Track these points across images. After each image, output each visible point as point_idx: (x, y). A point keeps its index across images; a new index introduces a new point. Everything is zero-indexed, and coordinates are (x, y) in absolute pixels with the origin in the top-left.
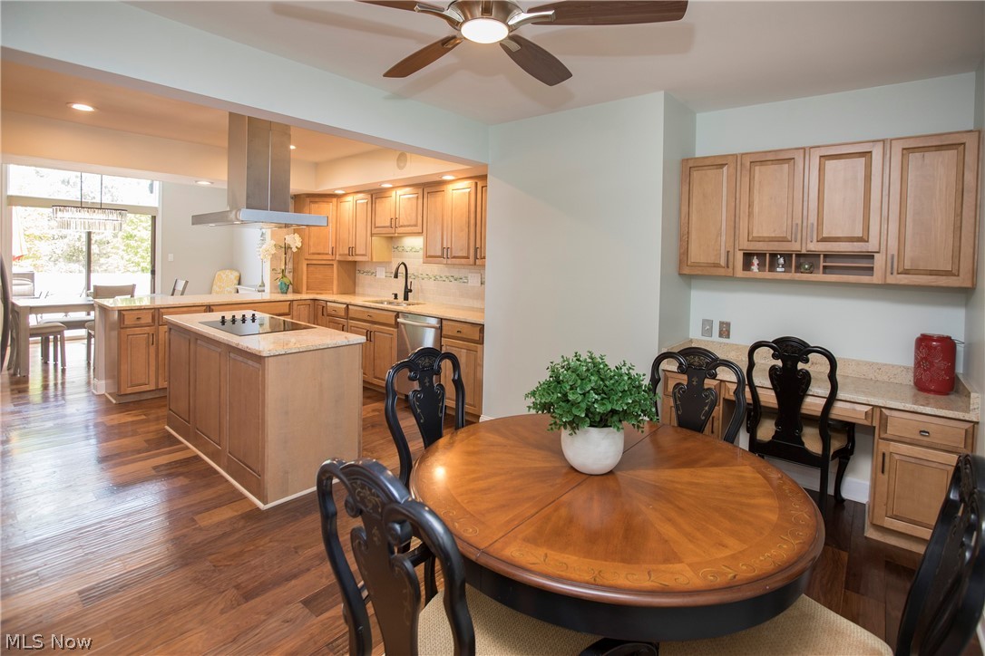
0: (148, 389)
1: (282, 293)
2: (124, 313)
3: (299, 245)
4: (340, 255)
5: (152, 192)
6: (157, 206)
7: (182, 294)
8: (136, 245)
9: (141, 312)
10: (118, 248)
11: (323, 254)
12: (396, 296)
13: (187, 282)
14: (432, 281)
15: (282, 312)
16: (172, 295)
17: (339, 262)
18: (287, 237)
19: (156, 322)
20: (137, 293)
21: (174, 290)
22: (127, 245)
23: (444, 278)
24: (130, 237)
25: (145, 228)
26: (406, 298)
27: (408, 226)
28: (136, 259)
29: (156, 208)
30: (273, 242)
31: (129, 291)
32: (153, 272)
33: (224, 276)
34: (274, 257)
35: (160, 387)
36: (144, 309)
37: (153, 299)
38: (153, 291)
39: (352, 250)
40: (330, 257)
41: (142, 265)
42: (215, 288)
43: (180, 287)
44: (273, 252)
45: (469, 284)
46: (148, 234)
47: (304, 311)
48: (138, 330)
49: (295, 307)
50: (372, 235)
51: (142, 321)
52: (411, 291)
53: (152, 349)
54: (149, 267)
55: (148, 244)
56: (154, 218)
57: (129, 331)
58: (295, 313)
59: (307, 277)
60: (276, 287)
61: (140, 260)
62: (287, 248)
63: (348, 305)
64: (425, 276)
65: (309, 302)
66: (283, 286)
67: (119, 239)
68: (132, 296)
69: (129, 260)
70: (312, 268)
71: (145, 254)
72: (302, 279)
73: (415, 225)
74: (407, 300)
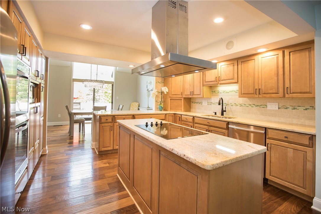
0: (110, 149)
1: (160, 110)
2: (101, 117)
3: (167, 91)
4: (185, 95)
5: (112, 77)
6: (114, 81)
7: (121, 110)
8: (107, 95)
9: (108, 117)
10: (103, 96)
11: (177, 95)
12: (216, 113)
13: (123, 106)
14: (238, 107)
15: (162, 118)
16: (118, 110)
17: (184, 98)
18: (162, 88)
19: (113, 121)
20: (107, 109)
21: (119, 108)
22: (105, 95)
23: (248, 105)
24: (106, 92)
25: (110, 90)
26: (222, 114)
27: (227, 80)
28: (108, 99)
29: (113, 82)
30: (156, 90)
31: (105, 108)
32: (112, 103)
33: (134, 104)
34: (157, 96)
35: (114, 148)
36: (109, 116)
37: (112, 111)
38: (112, 109)
39: (192, 93)
40: (180, 96)
41: (109, 101)
42: (131, 108)
43: (121, 107)
44: (156, 94)
45: (268, 108)
46: (111, 92)
47: (171, 118)
48: (106, 124)
49: (167, 116)
50: (203, 85)
51: (108, 121)
52: (225, 111)
53: (112, 132)
54: (111, 102)
55: (111, 95)
56: (113, 85)
57: (103, 125)
58: (167, 119)
59: (170, 104)
60: (157, 108)
61: (109, 99)
62: (162, 93)
63: (194, 117)
64: (233, 104)
65: (172, 115)
66: (161, 108)
67: (103, 93)
68: (105, 110)
69: (106, 99)
70: (172, 101)
71: (110, 98)
72: (168, 105)
73: (232, 79)
74: (223, 115)
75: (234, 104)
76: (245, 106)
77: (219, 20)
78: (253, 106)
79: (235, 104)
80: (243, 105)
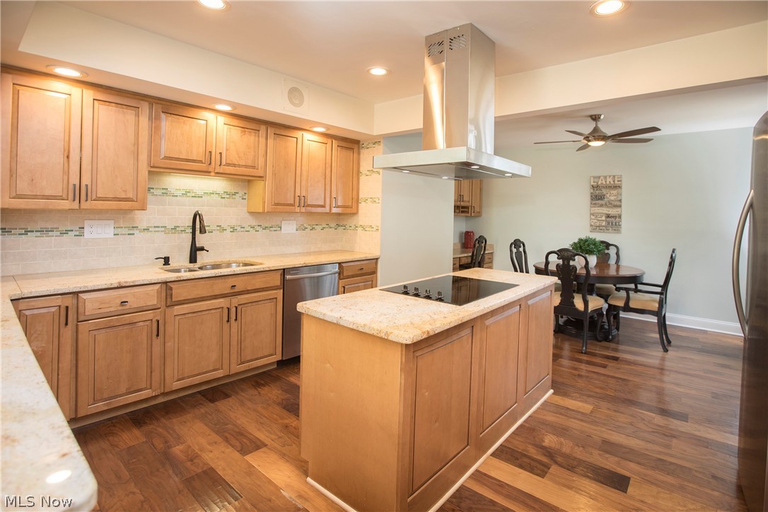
12: (166, 261)
14: (229, 234)
23: (249, 229)
26: (193, 259)
52: (202, 249)
73: (253, 167)
74: (195, 262)
75: (216, 228)
76: (242, 229)
77: (378, 71)
78: (258, 228)
79: (218, 228)
80: (239, 229)
